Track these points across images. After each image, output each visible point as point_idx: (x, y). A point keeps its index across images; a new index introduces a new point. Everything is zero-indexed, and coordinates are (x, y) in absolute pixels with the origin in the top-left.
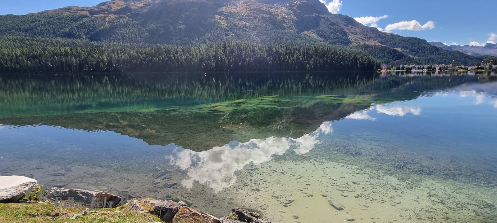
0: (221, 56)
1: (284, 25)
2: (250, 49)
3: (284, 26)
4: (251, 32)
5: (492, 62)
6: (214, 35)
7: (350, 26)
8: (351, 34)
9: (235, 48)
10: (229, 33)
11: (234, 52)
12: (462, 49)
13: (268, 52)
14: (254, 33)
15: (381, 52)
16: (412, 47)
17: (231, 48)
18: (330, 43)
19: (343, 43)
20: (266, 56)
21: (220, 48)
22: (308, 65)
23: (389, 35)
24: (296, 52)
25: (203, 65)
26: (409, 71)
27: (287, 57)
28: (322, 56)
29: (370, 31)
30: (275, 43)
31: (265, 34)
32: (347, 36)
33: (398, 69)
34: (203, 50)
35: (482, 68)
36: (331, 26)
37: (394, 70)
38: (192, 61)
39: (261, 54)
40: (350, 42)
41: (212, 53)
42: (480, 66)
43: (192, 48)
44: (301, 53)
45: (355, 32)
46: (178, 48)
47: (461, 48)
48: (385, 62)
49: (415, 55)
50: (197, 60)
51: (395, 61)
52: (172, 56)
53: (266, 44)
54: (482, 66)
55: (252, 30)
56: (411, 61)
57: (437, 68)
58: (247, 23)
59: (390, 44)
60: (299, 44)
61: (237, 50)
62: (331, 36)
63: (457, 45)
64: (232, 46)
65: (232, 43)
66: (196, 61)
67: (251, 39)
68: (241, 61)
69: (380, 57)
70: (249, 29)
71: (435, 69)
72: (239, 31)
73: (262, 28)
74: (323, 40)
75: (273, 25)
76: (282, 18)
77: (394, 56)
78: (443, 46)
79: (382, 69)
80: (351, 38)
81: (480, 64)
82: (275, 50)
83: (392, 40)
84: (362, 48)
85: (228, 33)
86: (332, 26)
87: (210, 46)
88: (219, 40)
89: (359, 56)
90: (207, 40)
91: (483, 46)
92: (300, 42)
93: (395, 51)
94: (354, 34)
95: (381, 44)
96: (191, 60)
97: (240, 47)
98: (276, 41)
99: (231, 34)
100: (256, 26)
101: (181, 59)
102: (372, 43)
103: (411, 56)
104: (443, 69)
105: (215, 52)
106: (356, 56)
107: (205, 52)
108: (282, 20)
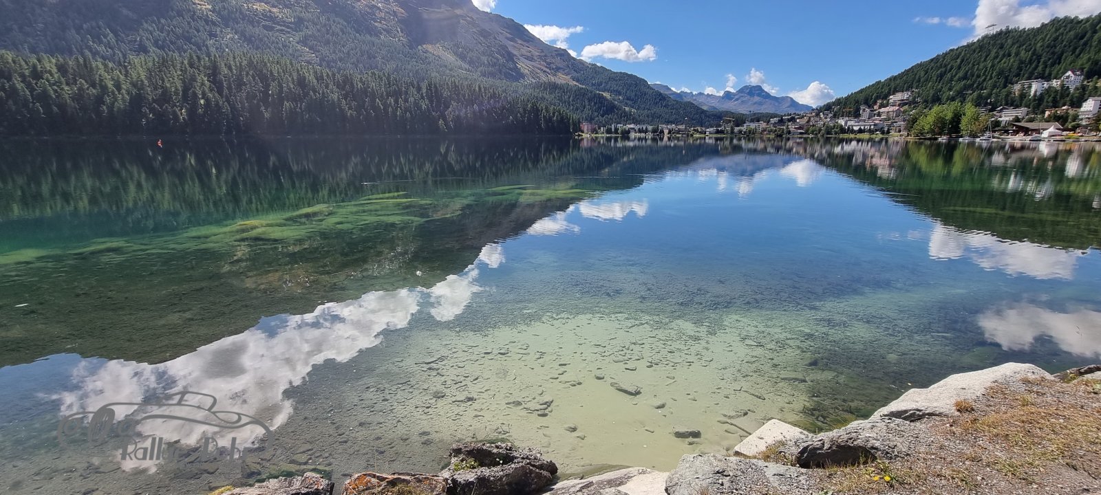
0: (204, 94)
1: (376, 24)
2: (293, 79)
3: (376, 27)
4: (289, 33)
5: (733, 121)
6: (172, 30)
7: (520, 42)
8: (522, 58)
9: (247, 74)
10: (221, 31)
11: (245, 85)
12: (695, 100)
13: (343, 89)
14: (299, 36)
15: (578, 98)
16: (626, 92)
17: (235, 72)
18: (484, 74)
19: (508, 76)
20: (338, 98)
21: (199, 70)
22: (441, 122)
23: (590, 66)
24: (413, 90)
25: (145, 116)
26: (626, 135)
27: (393, 103)
28: (471, 102)
29: (557, 55)
30: (356, 66)
31: (330, 43)
32: (515, 63)
33: (609, 131)
34: (138, 73)
35: (722, 132)
36: (482, 39)
37: (603, 133)
38: (103, 103)
39: (323, 93)
40: (522, 76)
41: (174, 82)
42: (720, 129)
43: (97, 64)
44: (422, 94)
45: (529, 54)
46: (39, 61)
47: (694, 98)
48: (586, 119)
49: (633, 107)
50: (122, 100)
51: (603, 116)
52: (20, 86)
53: (332, 67)
54: (722, 128)
55: (291, 28)
56: (628, 118)
57: (666, 131)
58: (274, 10)
59: (593, 85)
60: (417, 71)
61: (254, 80)
62: (484, 59)
63: (689, 91)
64: (236, 66)
65: (234, 58)
66: (119, 104)
67: (291, 51)
68: (269, 109)
69: (577, 109)
70: (281, 25)
71: (662, 132)
72: (251, 28)
73: (318, 27)
74: (467, 66)
75: (349, 23)
76: (366, 6)
77: (600, 108)
78: (670, 92)
79: (583, 132)
80: (524, 66)
81: (720, 126)
82: (360, 84)
83: (595, 75)
84: (545, 89)
85: (218, 29)
86: (484, 37)
87: (164, 64)
88: (191, 49)
89: (542, 105)
90: (148, 44)
91: (721, 95)
92: (417, 68)
93: (601, 97)
94: (527, 58)
95: (577, 84)
96: (99, 100)
97: (261, 71)
98: (358, 62)
99: (229, 35)
100: (300, 21)
101: (57, 96)
102: (562, 79)
103: (627, 109)
104: (674, 133)
105: (184, 82)
106: (536, 106)
107: (149, 78)
108: (368, 13)
